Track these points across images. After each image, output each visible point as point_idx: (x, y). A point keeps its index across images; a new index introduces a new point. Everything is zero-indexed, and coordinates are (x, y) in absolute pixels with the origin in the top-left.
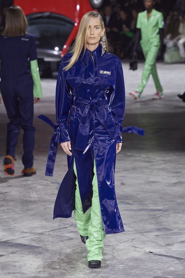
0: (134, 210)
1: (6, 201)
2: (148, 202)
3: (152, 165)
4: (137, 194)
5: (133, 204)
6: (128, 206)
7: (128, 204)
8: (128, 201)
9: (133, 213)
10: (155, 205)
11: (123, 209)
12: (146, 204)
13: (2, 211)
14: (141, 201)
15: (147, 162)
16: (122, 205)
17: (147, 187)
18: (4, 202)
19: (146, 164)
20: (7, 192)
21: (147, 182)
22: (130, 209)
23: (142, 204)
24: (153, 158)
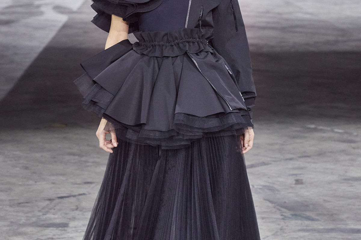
0: (319, 231)
1: (81, 211)
2: (344, 216)
3: (354, 148)
4: (325, 200)
5: (317, 220)
6: (307, 222)
7: (308, 218)
8: (308, 214)
9: (317, 235)
10: (358, 221)
11: (299, 228)
12: (342, 220)
13: (74, 229)
14: (332, 215)
15: (344, 141)
16: (297, 221)
17: (345, 188)
18: (77, 212)
19: (343, 146)
20: (84, 194)
21: (345, 179)
22: (310, 228)
23: (334, 220)
24: (355, 134)
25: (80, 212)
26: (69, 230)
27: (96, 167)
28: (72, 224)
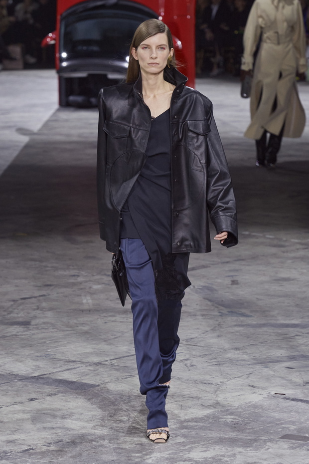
0: (253, 326)
1: (41, 310)
2: (275, 313)
3: (284, 252)
4: (257, 299)
5: (251, 316)
6: (242, 318)
7: (244, 315)
8: (243, 311)
9: (251, 330)
10: (287, 317)
11: (235, 323)
12: (273, 316)
13: (35, 327)
14: (264, 311)
15: (275, 246)
16: (233, 318)
17: (275, 288)
18: (38, 312)
19: (274, 250)
20: (44, 295)
21: (276, 280)
22: (245, 323)
23: (266, 316)
24: (285, 239)
25: (41, 312)
26: (31, 327)
27: (55, 271)
28: (33, 322)
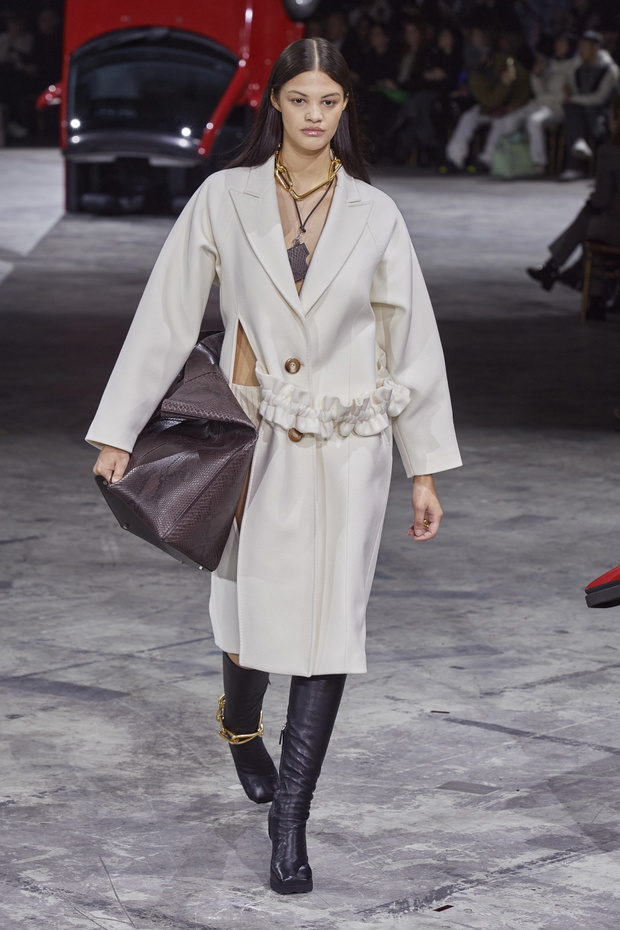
2: (433, 572)
4: (403, 548)
5: (391, 578)
9: (392, 601)
10: (453, 579)
12: (429, 578)
13: (20, 591)
14: (414, 570)
18: (26, 565)
20: (36, 537)
22: (381, 590)
23: (417, 578)
25: (30, 565)
26: (12, 592)
27: (54, 496)
28: (17, 583)
